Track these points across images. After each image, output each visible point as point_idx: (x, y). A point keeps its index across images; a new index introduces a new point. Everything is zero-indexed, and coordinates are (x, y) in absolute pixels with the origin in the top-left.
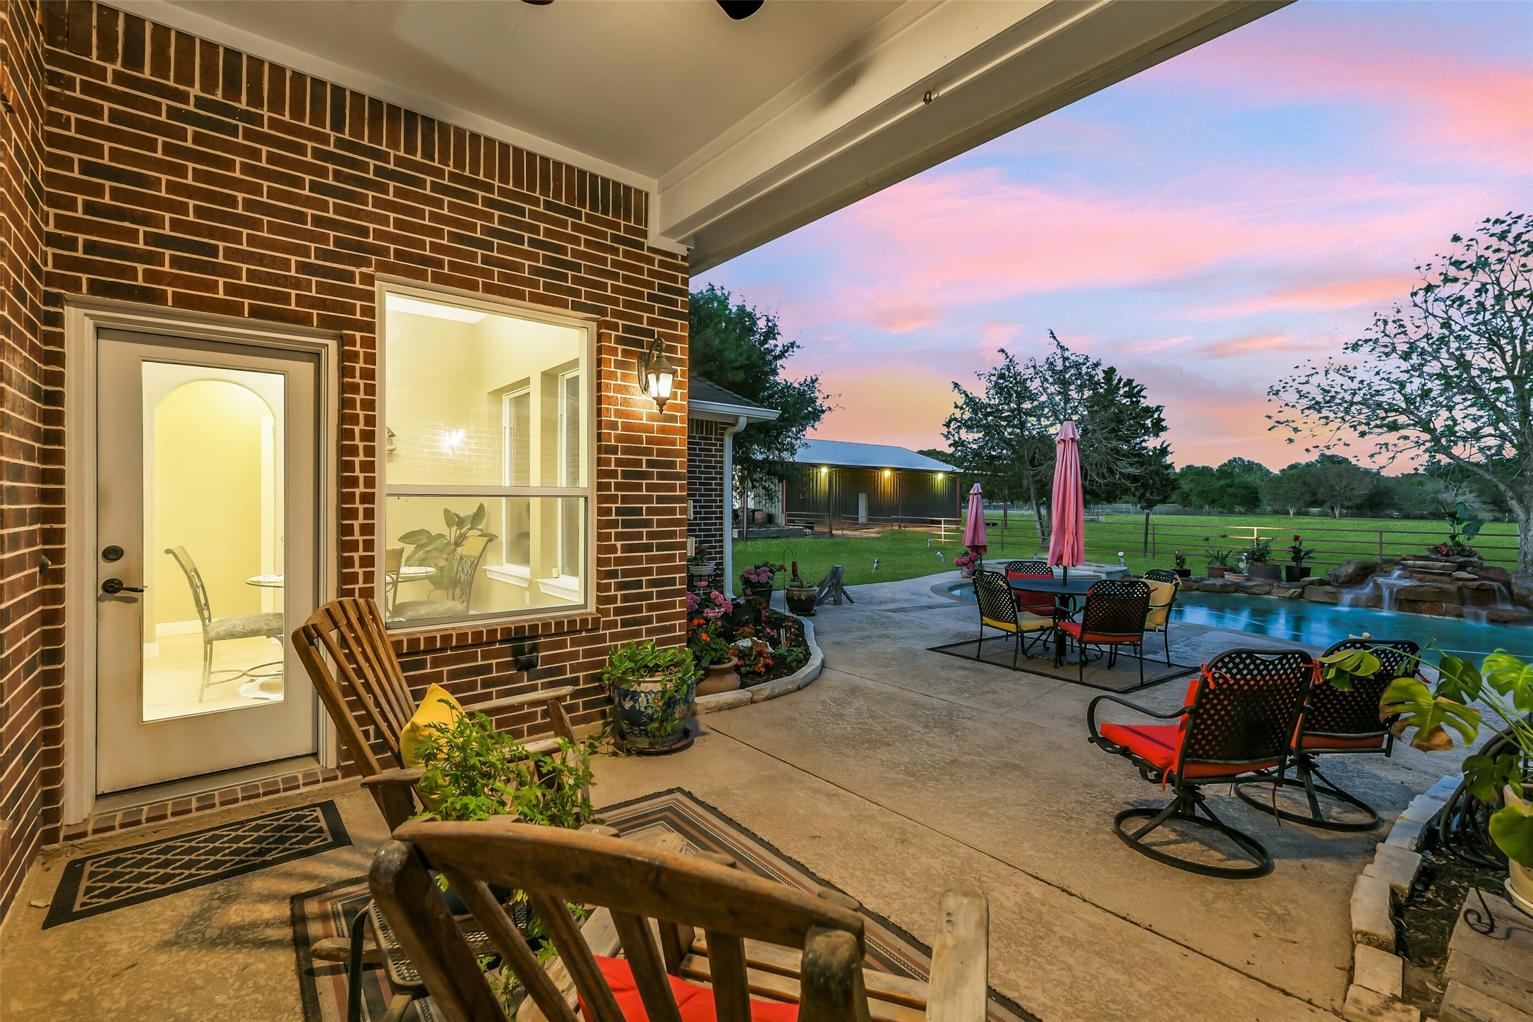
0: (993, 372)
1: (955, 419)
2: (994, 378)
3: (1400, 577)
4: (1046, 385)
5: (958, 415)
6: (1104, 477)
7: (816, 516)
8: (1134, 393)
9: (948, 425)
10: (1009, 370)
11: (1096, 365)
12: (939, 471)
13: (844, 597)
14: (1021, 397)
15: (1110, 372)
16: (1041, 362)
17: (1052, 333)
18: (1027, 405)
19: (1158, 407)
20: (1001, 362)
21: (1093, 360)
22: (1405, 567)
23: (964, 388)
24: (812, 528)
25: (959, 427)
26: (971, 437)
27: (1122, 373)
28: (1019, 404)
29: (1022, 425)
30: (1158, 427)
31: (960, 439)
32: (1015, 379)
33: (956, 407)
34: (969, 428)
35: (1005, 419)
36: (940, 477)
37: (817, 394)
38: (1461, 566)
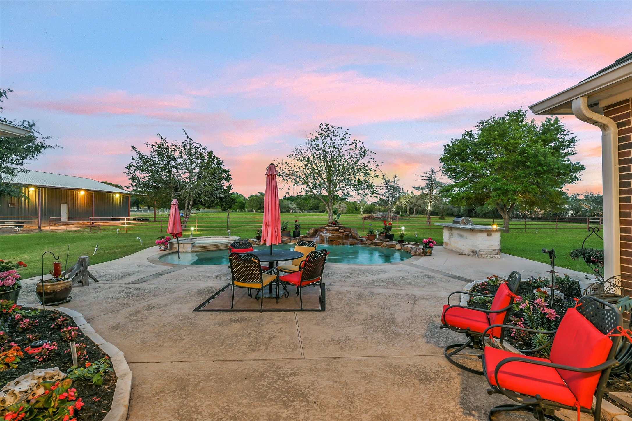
0: (155, 144)
1: (133, 165)
2: (155, 148)
3: (326, 233)
4: (182, 154)
5: (134, 163)
6: (209, 198)
7: (25, 219)
8: (219, 163)
9: (129, 168)
10: (163, 145)
11: (205, 149)
12: (117, 193)
13: (90, 279)
14: (169, 158)
15: (210, 153)
16: (180, 143)
17: (184, 131)
18: (172, 163)
19: (228, 170)
20: (159, 141)
21: (203, 146)
22: (327, 229)
23: (138, 149)
24: (21, 227)
25: (135, 170)
26: (143, 176)
27: (216, 154)
28: (168, 162)
29: (170, 172)
30: (228, 178)
31: (136, 176)
32: (166, 150)
33: (133, 159)
34: (142, 171)
35: (162, 168)
36: (117, 196)
37: (36, 135)
38: (340, 228)
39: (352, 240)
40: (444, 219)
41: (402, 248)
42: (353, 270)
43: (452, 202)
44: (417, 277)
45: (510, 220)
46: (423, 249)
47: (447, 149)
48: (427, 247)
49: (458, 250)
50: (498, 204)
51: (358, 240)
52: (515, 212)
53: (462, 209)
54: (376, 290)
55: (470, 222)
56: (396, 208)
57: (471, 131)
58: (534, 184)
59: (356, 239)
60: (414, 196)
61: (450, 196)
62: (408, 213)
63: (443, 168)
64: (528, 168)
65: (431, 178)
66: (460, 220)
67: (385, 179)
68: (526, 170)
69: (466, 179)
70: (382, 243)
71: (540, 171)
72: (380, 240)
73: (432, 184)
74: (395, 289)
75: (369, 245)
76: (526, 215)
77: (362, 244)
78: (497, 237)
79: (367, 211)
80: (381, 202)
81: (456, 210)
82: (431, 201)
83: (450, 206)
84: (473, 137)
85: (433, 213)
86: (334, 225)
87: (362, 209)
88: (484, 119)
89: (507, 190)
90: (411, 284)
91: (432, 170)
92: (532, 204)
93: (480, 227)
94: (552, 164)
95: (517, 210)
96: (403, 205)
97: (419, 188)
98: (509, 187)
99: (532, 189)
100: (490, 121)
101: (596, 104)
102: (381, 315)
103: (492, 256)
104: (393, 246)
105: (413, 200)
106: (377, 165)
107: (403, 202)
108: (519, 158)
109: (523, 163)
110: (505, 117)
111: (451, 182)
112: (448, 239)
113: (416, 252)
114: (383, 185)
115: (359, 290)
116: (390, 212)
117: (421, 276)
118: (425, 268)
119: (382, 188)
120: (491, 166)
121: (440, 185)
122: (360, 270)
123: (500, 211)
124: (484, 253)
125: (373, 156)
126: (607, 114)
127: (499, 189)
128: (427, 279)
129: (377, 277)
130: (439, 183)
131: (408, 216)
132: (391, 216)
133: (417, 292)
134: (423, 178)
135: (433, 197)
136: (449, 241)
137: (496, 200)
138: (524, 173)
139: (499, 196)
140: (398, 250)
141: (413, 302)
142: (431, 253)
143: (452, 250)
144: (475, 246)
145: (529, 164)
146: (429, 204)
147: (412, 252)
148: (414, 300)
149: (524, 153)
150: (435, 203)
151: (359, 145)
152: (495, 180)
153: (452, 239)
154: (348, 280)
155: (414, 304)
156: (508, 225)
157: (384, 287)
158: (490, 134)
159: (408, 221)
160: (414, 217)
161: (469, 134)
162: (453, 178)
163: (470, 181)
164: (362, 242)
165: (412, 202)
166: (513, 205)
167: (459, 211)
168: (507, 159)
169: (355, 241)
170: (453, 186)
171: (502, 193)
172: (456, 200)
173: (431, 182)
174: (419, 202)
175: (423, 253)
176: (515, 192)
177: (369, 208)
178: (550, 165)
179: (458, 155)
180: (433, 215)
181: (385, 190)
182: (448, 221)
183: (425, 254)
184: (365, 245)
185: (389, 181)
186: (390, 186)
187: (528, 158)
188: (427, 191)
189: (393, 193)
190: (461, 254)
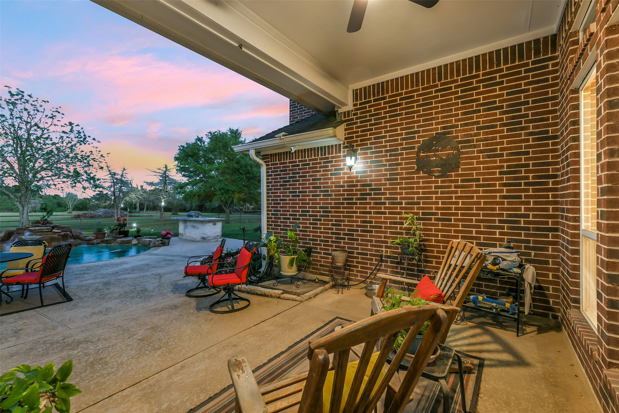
3: (30, 235)
22: (30, 231)
38: (53, 228)
39: (73, 240)
40: (177, 214)
41: (139, 243)
42: (88, 267)
43: (185, 199)
44: (160, 262)
45: (231, 214)
46: (161, 240)
47: (181, 150)
48: (165, 238)
49: (191, 239)
50: (222, 201)
51: (83, 240)
52: (234, 208)
53: (194, 205)
54: (122, 277)
55: (201, 215)
56: (124, 203)
57: (202, 138)
58: (245, 186)
59: (80, 239)
60: (145, 191)
61: (183, 193)
62: (138, 209)
63: (177, 167)
64: (241, 174)
65: (165, 174)
66: (193, 214)
67: (109, 171)
68: (241, 176)
69: (198, 178)
70: (115, 240)
71: (248, 177)
72: (113, 237)
73: (166, 180)
74: (140, 273)
75: (99, 243)
76: (241, 210)
77: (88, 244)
78: (219, 225)
79: (77, 208)
80: (101, 197)
81: (188, 206)
82: (165, 197)
83: (184, 202)
84: (204, 143)
85: (167, 209)
86: (43, 224)
87: (70, 205)
88: (213, 131)
89: (228, 190)
90: (154, 267)
91: (166, 167)
92: (244, 201)
93: (208, 219)
94: (255, 173)
95: (236, 205)
96: (134, 201)
97: (151, 184)
98: (229, 187)
99: (244, 190)
100: (216, 133)
101: (259, 152)
102: (134, 290)
103: (216, 240)
104: (129, 242)
105: (145, 195)
106: (102, 156)
107: (133, 197)
108: (235, 166)
109: (238, 170)
110: (228, 132)
111: (185, 180)
112: (183, 230)
113: (154, 244)
114: (108, 177)
115: (104, 280)
116: (117, 209)
117: (162, 261)
118: (165, 255)
119: (105, 181)
120: (217, 169)
121: (173, 182)
122: (97, 266)
123: (223, 206)
124: (211, 238)
125: (95, 144)
126: (263, 159)
127: (222, 189)
128: (168, 262)
129: (119, 268)
130: (173, 180)
131: (137, 213)
132: (117, 212)
133: (160, 271)
134: (156, 174)
135: (167, 194)
136: (184, 232)
137: (220, 198)
138: (239, 178)
139: (222, 194)
140: (135, 245)
141: (159, 277)
142: (169, 243)
143: (186, 239)
144: (205, 234)
145: (242, 171)
146: (163, 200)
147: (151, 244)
148: (160, 276)
149: (239, 163)
150: (168, 199)
151: (75, 129)
152: (220, 181)
153: (187, 231)
154: (86, 275)
155: (160, 278)
156: (229, 217)
157: (129, 273)
158: (216, 144)
159: (138, 218)
160: (145, 213)
161: (199, 139)
162: (186, 177)
163: (201, 181)
164: (89, 242)
165: (144, 198)
166: (232, 202)
167: (192, 207)
168: (228, 166)
169: (79, 241)
170: (186, 184)
171: (225, 192)
172: (188, 197)
173: (165, 178)
174: (152, 198)
175: (162, 244)
176: (234, 192)
177: (81, 204)
178: (254, 174)
179: (192, 156)
180: (166, 211)
181: (111, 184)
182: (182, 215)
183: (164, 244)
184: (93, 244)
185: (115, 174)
186: (116, 179)
187: (241, 167)
188: (161, 187)
189: (121, 187)
190: (194, 241)
